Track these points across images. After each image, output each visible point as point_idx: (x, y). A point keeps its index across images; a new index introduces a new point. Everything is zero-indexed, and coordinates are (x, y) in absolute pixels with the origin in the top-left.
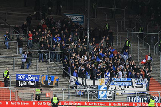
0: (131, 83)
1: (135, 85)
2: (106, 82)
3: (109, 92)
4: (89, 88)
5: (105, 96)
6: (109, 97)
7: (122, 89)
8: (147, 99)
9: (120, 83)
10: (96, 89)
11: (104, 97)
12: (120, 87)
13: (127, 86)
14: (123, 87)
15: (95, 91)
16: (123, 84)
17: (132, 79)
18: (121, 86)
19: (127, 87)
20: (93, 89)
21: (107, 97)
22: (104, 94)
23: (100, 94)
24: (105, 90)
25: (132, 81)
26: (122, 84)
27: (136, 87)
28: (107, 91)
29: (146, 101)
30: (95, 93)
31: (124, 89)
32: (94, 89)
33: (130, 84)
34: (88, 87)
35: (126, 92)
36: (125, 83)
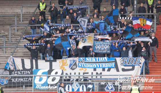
0: (113, 64)
1: (120, 67)
2: (70, 64)
3: (51, 78)
4: (18, 73)
5: (46, 84)
6: (52, 85)
7: (97, 73)
8: (93, 87)
9: (95, 65)
10: (29, 74)
11: (43, 85)
12: (95, 70)
13: (106, 69)
14: (99, 70)
15: (28, 77)
16: (101, 67)
17: (115, 59)
18: (97, 69)
19: (107, 71)
20: (25, 74)
21: (48, 86)
22: (43, 82)
23: (37, 81)
24: (45, 75)
25: (116, 62)
26: (98, 66)
27: (123, 70)
28: (49, 77)
29: (91, 90)
30: (27, 80)
31: (101, 73)
32: (27, 74)
33: (113, 66)
34: (16, 72)
35: (103, 77)
36: (104, 65)
